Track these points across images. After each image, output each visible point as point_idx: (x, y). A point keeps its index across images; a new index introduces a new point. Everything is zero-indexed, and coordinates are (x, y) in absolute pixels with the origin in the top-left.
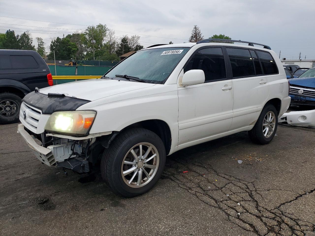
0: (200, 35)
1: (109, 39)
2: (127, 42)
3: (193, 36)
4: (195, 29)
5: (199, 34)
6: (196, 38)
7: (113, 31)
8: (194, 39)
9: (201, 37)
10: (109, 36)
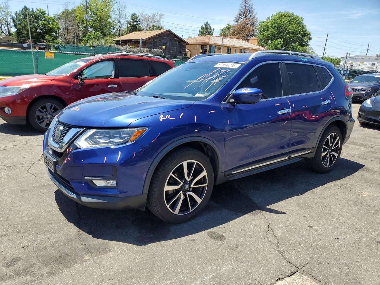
0: (253, 11)
1: (118, 17)
2: (139, 20)
3: (242, 14)
4: (244, 3)
5: (250, 11)
6: (246, 17)
7: (124, 4)
8: (243, 18)
9: (254, 15)
10: (118, 12)
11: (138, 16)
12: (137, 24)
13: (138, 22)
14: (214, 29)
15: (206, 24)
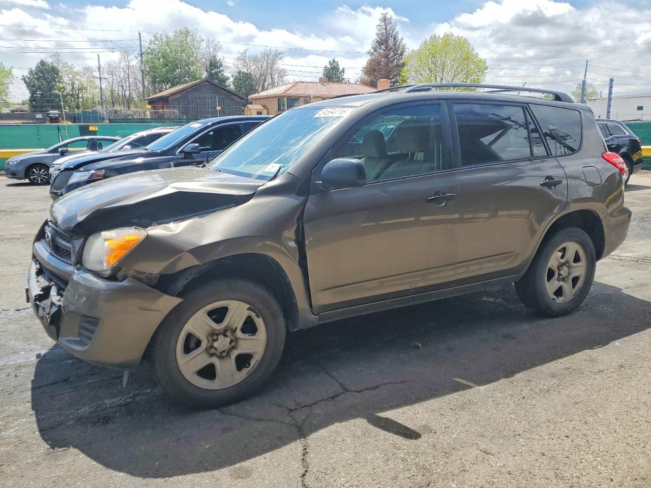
0: (396, 37)
2: (221, 65)
9: (399, 41)
11: (220, 59)
12: (220, 72)
13: (219, 68)
14: (343, 69)
15: (332, 62)
